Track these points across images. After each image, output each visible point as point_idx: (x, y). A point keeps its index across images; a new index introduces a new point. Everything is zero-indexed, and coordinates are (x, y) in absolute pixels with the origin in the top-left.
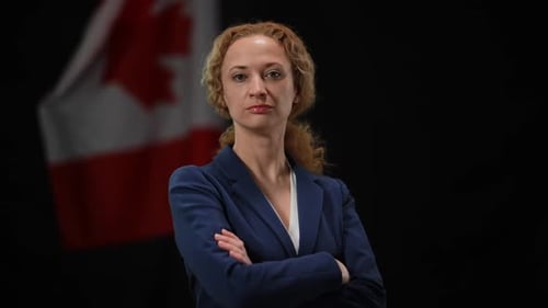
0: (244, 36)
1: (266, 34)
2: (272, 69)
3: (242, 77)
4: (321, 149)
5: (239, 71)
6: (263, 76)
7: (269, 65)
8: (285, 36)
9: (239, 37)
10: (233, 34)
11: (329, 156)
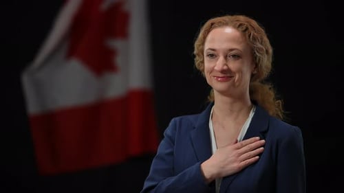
0: (220, 26)
1: (234, 27)
2: (233, 52)
3: (212, 56)
4: (280, 101)
5: (212, 52)
6: (226, 57)
7: (231, 50)
8: (247, 29)
9: (215, 27)
10: (212, 24)
11: (286, 107)
